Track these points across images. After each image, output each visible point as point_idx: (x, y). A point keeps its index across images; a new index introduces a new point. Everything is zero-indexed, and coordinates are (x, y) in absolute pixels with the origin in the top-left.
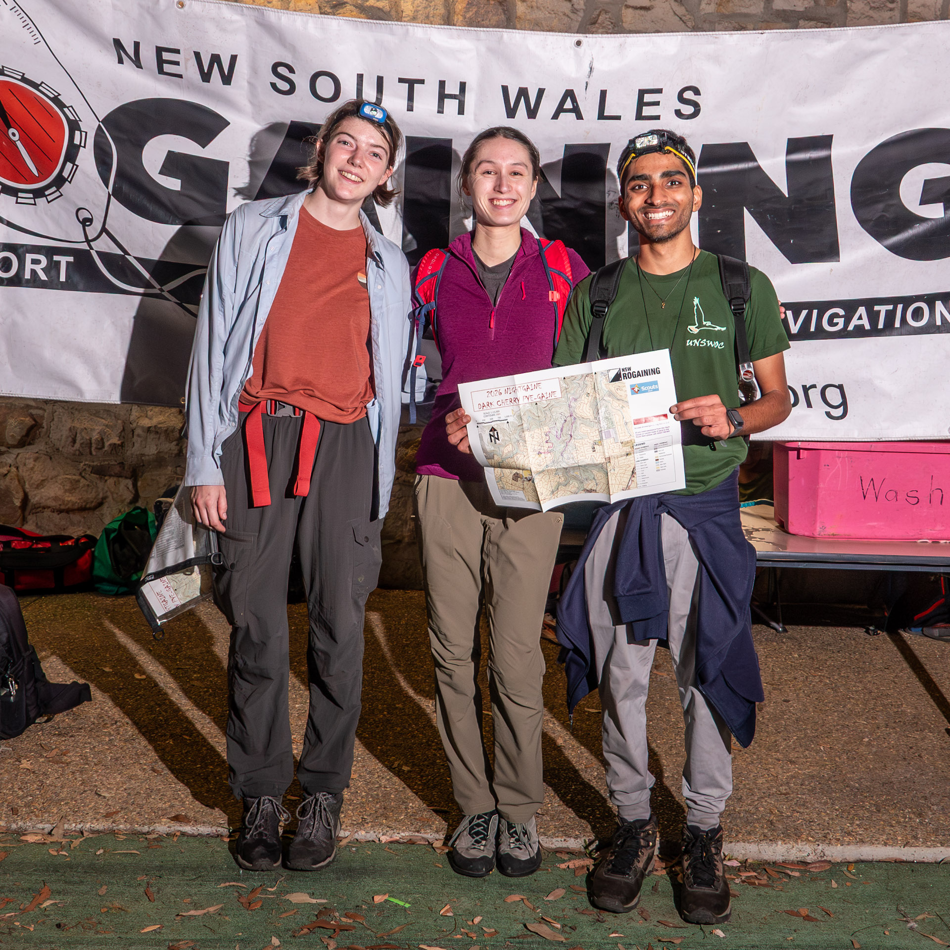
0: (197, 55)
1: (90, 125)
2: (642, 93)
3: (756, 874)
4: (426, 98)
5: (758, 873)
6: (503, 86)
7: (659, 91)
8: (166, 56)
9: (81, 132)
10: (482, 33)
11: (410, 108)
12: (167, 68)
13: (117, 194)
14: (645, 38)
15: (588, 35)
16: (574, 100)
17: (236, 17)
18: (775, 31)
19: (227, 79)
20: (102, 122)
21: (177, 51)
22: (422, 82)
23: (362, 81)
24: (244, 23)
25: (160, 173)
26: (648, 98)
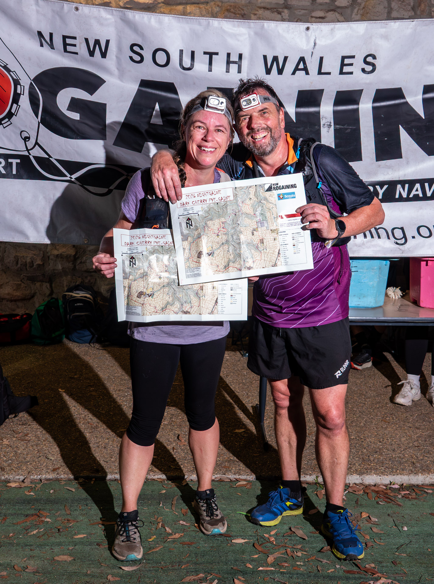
0: (87, 40)
1: (26, 82)
2: (343, 58)
3: (409, 492)
4: (219, 64)
5: (409, 491)
6: (264, 55)
7: (353, 57)
8: (68, 41)
9: (21, 86)
10: (252, 24)
11: (210, 70)
12: (69, 48)
13: (44, 122)
14: (346, 25)
15: (313, 24)
16: (305, 63)
17: (109, 16)
18: (420, 20)
19: (104, 55)
20: (33, 80)
21: (75, 38)
22: (217, 54)
23: (182, 54)
24: (113, 20)
25: (67, 110)
26: (347, 61)
